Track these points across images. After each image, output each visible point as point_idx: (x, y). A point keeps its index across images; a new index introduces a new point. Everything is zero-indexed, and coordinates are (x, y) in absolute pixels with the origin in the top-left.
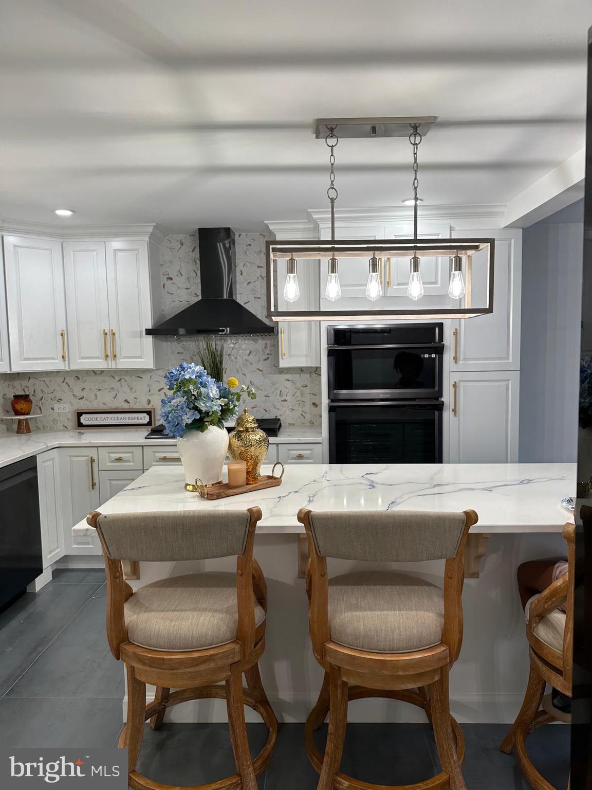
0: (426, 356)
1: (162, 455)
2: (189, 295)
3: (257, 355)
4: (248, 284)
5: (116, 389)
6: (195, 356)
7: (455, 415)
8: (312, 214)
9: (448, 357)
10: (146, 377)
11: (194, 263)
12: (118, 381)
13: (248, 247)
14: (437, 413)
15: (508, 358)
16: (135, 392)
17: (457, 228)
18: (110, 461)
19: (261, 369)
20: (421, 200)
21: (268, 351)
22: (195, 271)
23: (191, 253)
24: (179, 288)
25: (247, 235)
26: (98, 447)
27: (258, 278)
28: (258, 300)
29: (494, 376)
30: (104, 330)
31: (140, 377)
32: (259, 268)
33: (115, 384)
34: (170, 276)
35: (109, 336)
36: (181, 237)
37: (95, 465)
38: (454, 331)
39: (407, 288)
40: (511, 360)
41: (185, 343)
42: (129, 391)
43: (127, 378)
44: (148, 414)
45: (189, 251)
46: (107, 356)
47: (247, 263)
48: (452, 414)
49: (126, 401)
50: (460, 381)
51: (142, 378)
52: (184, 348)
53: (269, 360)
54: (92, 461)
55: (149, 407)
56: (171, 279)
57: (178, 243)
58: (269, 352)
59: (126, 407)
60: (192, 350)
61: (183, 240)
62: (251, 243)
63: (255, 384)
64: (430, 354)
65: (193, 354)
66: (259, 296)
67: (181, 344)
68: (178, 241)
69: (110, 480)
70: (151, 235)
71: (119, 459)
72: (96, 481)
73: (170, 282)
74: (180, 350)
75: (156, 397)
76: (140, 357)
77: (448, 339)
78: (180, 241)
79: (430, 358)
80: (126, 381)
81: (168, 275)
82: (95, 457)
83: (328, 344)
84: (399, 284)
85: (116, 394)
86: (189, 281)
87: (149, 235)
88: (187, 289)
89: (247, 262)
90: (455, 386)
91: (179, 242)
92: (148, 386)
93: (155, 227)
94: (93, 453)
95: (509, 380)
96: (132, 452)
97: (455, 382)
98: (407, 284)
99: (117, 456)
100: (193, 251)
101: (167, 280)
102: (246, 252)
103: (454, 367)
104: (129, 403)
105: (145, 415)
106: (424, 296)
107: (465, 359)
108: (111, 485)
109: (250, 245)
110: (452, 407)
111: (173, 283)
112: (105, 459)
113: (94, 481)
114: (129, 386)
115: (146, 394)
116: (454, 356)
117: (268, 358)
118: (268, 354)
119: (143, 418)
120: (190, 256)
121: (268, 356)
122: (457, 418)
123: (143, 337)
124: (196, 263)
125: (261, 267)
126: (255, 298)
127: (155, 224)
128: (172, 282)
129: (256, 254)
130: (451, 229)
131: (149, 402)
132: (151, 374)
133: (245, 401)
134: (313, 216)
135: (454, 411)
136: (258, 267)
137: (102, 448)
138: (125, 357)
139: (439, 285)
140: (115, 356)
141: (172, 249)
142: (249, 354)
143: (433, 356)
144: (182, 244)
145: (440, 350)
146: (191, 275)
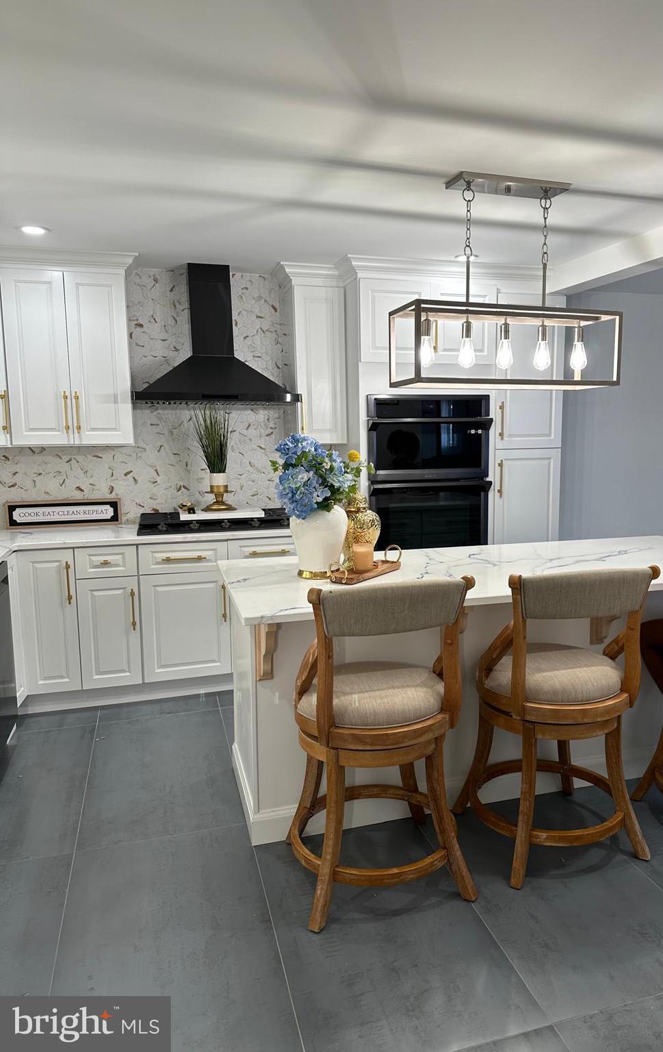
0: (473, 432)
1: (164, 556)
2: (166, 348)
3: (258, 429)
4: (245, 338)
5: (63, 473)
6: (175, 429)
7: (501, 496)
8: (352, 260)
9: (493, 432)
10: (107, 457)
11: (173, 307)
12: (67, 462)
13: (244, 291)
14: (482, 494)
15: (550, 435)
16: (92, 476)
17: (502, 291)
18: (92, 566)
19: (263, 446)
20: (476, 256)
21: (271, 424)
22: (174, 317)
23: (169, 294)
24: (152, 339)
25: (242, 276)
26: (73, 548)
27: (257, 332)
28: (257, 359)
29: (537, 453)
30: (65, 392)
31: (98, 457)
32: (259, 319)
33: (62, 466)
34: (140, 322)
35: (71, 401)
36: (155, 271)
37: (71, 571)
38: (501, 405)
39: (458, 355)
40: (552, 437)
41: (161, 411)
42: (82, 474)
43: (80, 458)
44: (111, 506)
45: (166, 291)
46: (68, 428)
47: (243, 312)
48: (497, 494)
49: (79, 488)
50: (505, 459)
51: (101, 458)
52: (160, 418)
53: (273, 436)
54: (68, 567)
55: (111, 498)
56: (141, 326)
57: (151, 280)
58: (273, 426)
59: (78, 496)
60: (171, 420)
61: (157, 276)
62: (248, 286)
63: (256, 465)
64: (477, 429)
65: (172, 426)
66: (260, 355)
67: (155, 413)
68: (150, 277)
69: (91, 591)
70: (128, 268)
71: (106, 564)
72: (73, 593)
73: (138, 329)
74: (155, 421)
75: (121, 482)
76: (115, 429)
77: (494, 413)
78: (154, 276)
79: (476, 434)
80: (78, 462)
81: (137, 320)
82: (71, 563)
83: (368, 417)
84: (445, 350)
85: (64, 480)
86: (166, 330)
87: (126, 268)
88: (163, 340)
89: (244, 310)
90: (501, 465)
91: (152, 278)
92: (109, 468)
93: (136, 259)
94: (67, 556)
95: (550, 458)
96: (122, 554)
97: (502, 461)
98: (458, 350)
99: (103, 559)
100: (171, 291)
101: (135, 328)
102: (242, 298)
103: (500, 445)
104: (82, 490)
105: (108, 507)
106: (475, 364)
107: (510, 436)
108: (93, 597)
109: (247, 288)
110: (497, 487)
111: (144, 332)
112: (85, 564)
113: (71, 594)
114: (82, 469)
115: (107, 480)
116: (500, 431)
117: (272, 433)
118: (271, 428)
119: (105, 512)
120: (167, 297)
121: (272, 430)
122: (502, 500)
123: (118, 403)
124: (175, 306)
125: (261, 317)
126: (254, 356)
127: (137, 254)
128: (142, 330)
129: (254, 301)
130: (498, 291)
131: (112, 490)
132: (113, 453)
133: (243, 486)
134: (353, 263)
135: (500, 491)
136: (258, 317)
137: (77, 549)
138: (93, 429)
139: (485, 353)
140: (79, 428)
141: (142, 286)
142: (248, 427)
143: (480, 431)
144: (156, 280)
145: (487, 425)
146: (169, 323)
